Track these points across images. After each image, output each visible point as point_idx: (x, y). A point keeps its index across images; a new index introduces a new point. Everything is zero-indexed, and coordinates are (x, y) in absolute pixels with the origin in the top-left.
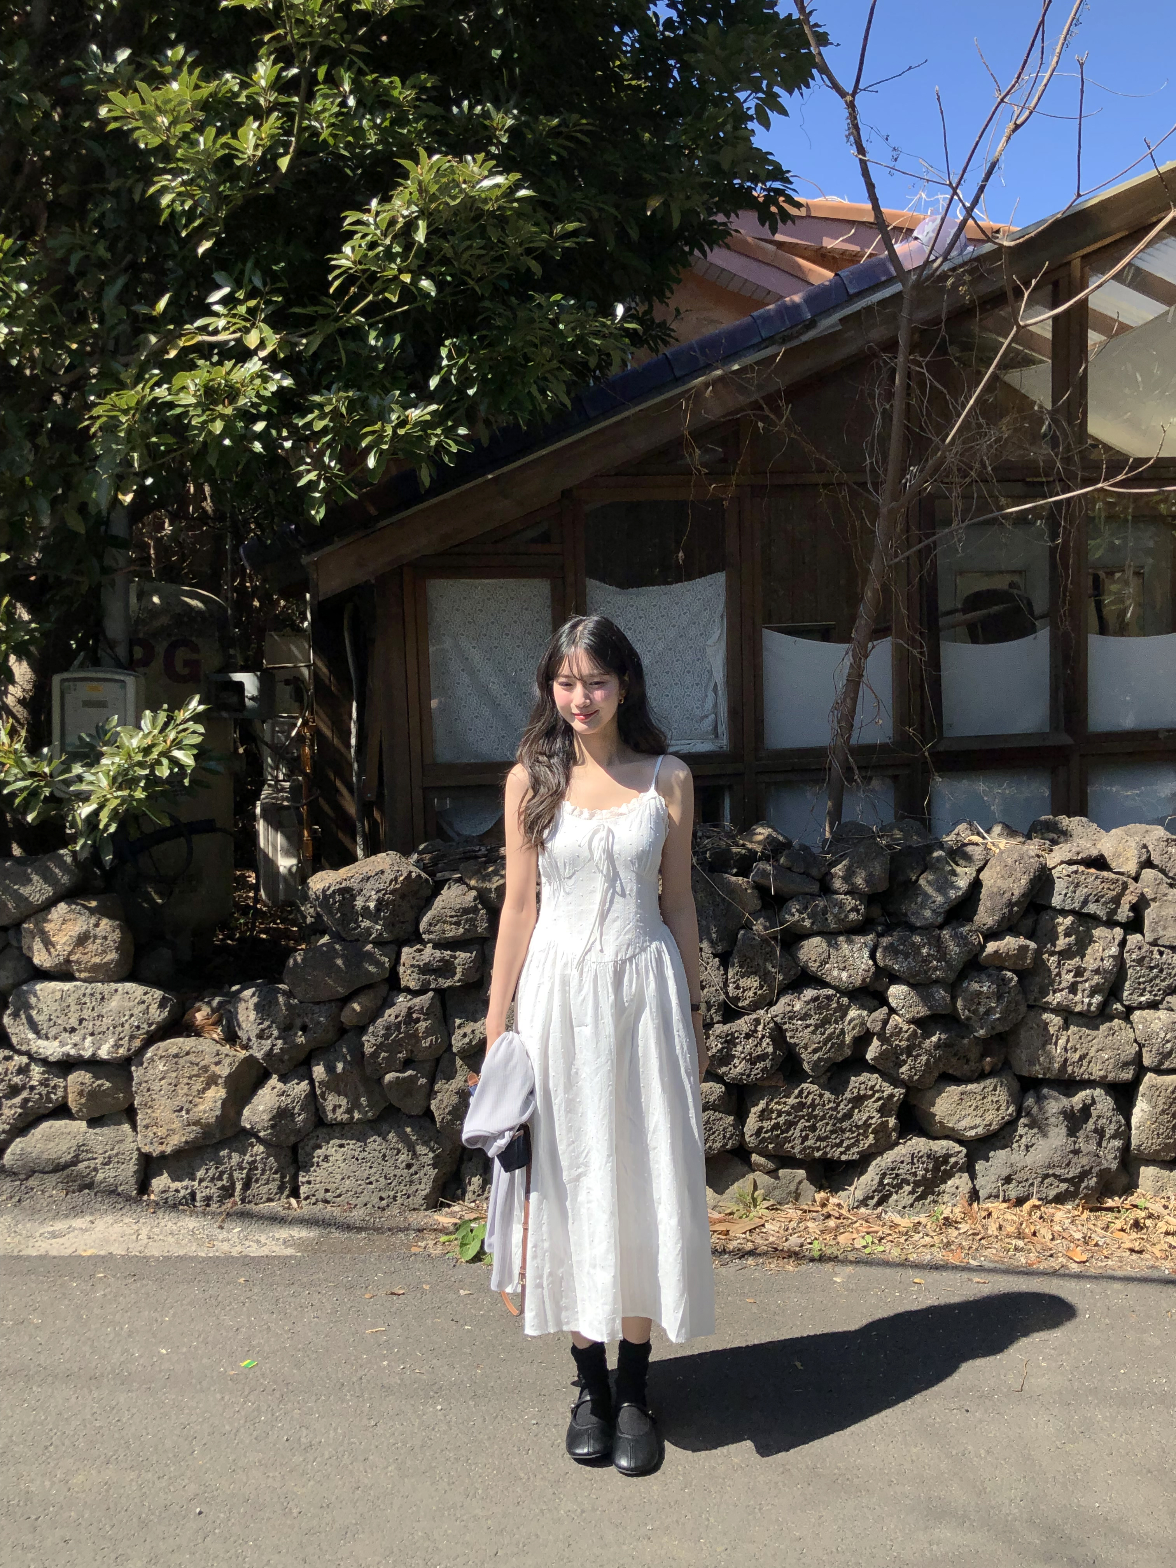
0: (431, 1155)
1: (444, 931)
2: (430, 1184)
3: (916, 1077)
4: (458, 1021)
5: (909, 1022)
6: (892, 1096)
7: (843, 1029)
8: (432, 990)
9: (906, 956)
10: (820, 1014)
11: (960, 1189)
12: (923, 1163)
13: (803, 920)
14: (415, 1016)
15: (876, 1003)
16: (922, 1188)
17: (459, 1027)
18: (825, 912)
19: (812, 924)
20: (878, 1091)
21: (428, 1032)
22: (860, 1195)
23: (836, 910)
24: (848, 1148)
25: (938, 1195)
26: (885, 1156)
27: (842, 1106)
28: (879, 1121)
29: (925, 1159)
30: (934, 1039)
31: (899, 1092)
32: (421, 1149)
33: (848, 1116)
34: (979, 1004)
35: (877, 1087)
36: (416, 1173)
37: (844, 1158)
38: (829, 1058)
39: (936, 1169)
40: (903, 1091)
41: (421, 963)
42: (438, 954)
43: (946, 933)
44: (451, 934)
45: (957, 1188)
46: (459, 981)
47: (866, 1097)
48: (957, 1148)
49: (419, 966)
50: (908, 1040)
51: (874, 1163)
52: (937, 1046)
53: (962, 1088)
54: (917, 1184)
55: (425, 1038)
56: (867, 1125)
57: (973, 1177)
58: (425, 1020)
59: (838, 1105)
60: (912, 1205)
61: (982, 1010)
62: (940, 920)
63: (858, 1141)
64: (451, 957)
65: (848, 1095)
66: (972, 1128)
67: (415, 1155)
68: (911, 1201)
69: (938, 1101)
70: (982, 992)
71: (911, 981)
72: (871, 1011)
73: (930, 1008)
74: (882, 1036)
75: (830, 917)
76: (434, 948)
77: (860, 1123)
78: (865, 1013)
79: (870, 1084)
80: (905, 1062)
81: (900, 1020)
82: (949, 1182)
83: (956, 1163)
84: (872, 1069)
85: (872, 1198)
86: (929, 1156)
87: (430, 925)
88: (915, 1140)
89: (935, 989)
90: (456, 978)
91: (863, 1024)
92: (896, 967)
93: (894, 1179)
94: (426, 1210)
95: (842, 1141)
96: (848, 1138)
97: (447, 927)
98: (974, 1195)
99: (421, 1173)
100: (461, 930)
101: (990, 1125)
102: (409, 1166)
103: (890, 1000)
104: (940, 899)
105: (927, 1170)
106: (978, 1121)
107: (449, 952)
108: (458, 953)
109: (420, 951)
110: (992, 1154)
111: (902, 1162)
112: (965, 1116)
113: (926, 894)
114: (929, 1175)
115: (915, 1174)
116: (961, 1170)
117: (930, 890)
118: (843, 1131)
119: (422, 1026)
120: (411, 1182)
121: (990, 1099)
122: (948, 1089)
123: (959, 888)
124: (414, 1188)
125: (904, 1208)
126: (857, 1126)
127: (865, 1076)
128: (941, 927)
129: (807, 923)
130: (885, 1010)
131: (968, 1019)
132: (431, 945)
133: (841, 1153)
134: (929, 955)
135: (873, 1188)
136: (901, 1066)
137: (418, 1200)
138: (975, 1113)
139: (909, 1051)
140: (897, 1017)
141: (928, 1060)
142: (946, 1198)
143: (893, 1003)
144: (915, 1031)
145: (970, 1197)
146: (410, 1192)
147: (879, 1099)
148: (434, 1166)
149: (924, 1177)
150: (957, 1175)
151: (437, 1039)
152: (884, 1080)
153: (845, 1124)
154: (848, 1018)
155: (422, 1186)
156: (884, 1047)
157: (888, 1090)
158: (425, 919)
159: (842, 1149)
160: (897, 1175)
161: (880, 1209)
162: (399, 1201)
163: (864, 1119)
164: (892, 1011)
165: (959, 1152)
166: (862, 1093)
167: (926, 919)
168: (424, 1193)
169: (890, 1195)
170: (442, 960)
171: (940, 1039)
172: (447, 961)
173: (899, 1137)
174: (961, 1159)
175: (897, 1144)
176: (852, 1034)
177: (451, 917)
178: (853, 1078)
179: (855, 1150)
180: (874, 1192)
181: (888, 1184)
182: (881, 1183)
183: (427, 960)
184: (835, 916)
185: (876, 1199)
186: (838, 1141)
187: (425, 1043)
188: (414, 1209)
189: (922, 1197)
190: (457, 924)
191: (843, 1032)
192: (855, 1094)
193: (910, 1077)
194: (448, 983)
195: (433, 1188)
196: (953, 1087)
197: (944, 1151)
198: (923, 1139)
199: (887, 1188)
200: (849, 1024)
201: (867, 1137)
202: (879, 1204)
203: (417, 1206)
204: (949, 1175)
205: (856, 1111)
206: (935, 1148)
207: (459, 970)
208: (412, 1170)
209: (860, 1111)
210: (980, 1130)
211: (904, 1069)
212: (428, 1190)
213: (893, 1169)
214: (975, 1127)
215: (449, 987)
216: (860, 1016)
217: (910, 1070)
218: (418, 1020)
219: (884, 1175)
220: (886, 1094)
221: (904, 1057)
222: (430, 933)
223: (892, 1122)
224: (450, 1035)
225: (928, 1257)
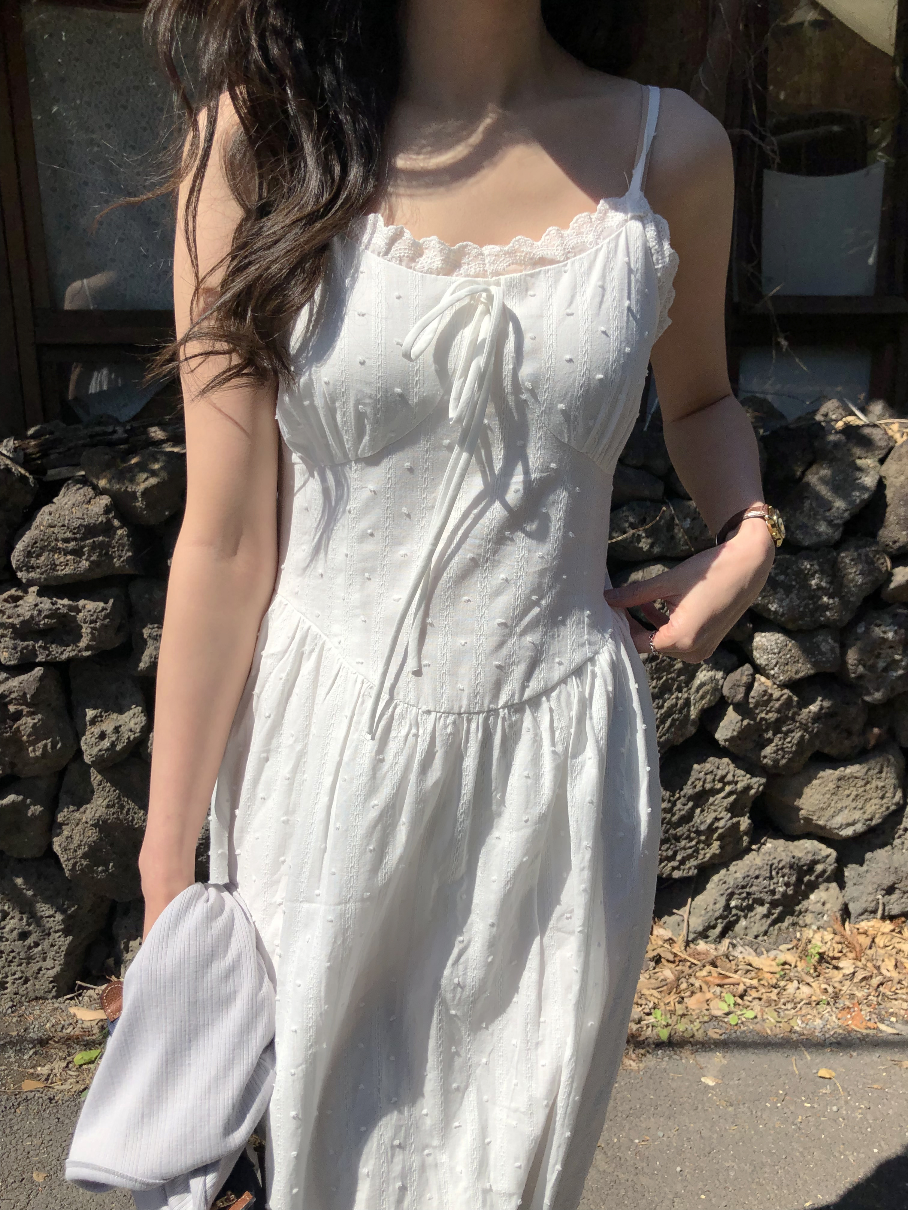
0: (59, 917)
1: (54, 567)
2: (61, 959)
3: (784, 762)
4: (90, 713)
5: (783, 686)
6: (748, 788)
7: (688, 700)
8: (40, 664)
9: (788, 590)
10: (659, 678)
11: (828, 906)
12: (783, 876)
13: (639, 539)
14: (12, 708)
15: (735, 659)
16: (780, 908)
17: (93, 722)
19: (652, 545)
20: (729, 783)
21: (38, 733)
22: (697, 923)
23: (688, 523)
24: (683, 862)
25: (798, 916)
26: (732, 868)
27: (679, 805)
28: (729, 823)
29: (786, 871)
30: (814, 708)
31: (757, 783)
32: (44, 909)
33: (688, 818)
34: (878, 656)
35: (729, 778)
36: (37, 945)
37: (676, 874)
38: (667, 741)
39: (799, 881)
40: (763, 780)
41: (17, 621)
42: (46, 604)
43: (846, 557)
44: (68, 570)
45: (824, 904)
46: (87, 648)
47: (714, 792)
48: (825, 851)
49: (13, 626)
50: (778, 711)
51: (715, 878)
52: (817, 718)
53: (840, 772)
54: (774, 904)
55: (33, 743)
56: (711, 829)
57: (842, 886)
58: (31, 714)
59: (674, 804)
60: (766, 933)
61: (881, 664)
62: (837, 535)
63: (697, 851)
64: (71, 608)
65: (688, 790)
66: (849, 825)
67: (35, 918)
68: (765, 928)
69: (808, 791)
70: (884, 640)
71: (790, 626)
72: (728, 671)
73: (814, 664)
74: (742, 708)
75: (679, 534)
76: (40, 594)
77: (703, 828)
78: (720, 675)
79: (720, 773)
80: (770, 741)
81: (769, 683)
82: (812, 897)
83: (824, 871)
84: (720, 751)
85: (714, 927)
86: (791, 867)
87: (29, 554)
88: (770, 845)
89: (820, 638)
90: (82, 644)
91: (717, 690)
92: (773, 607)
93: (743, 899)
94: (56, 997)
95: (675, 853)
96: (684, 848)
97: (59, 558)
98: (845, 913)
99: (46, 943)
100: (85, 564)
101: (871, 820)
102: (24, 936)
103: (756, 654)
104: (839, 504)
105: (787, 885)
106: (857, 815)
107: (66, 601)
108: (82, 603)
109: (15, 599)
110: (869, 855)
111: (757, 877)
112: (841, 810)
113: (818, 497)
114: (790, 892)
115: (773, 892)
116: (828, 880)
117: (824, 491)
118: (677, 839)
119: (27, 724)
120: (29, 959)
121: (874, 783)
122: (822, 774)
124: (34, 967)
125: (756, 937)
126: (698, 833)
127: (711, 763)
128: (838, 545)
129: (644, 544)
130: (747, 669)
131: (860, 677)
132: (35, 589)
133: (674, 869)
134: (819, 588)
135: (717, 914)
136: (763, 747)
137: (43, 983)
138: (854, 805)
139: (777, 726)
140: (763, 679)
141: (802, 737)
142: (809, 918)
143: (760, 658)
144: (790, 698)
145: (842, 916)
146: (29, 974)
147: (730, 794)
148: (66, 932)
149: (785, 894)
150: (822, 887)
151: (54, 746)
152: (738, 767)
153: (680, 831)
154: (697, 682)
155: (49, 963)
156: (745, 722)
157: (744, 779)
158: (20, 546)
159: (675, 864)
160: (749, 894)
161: (726, 942)
162: (10, 988)
163: (709, 821)
164: (758, 669)
165: (828, 856)
166: (708, 786)
167: (819, 534)
168: (52, 973)
169: (737, 921)
170: (54, 614)
171: (821, 708)
172: (65, 615)
173: (751, 843)
174: (830, 866)
175: (748, 850)
176: (699, 706)
177: (66, 541)
178: (696, 766)
179: (693, 862)
180: (717, 919)
181: (736, 907)
182: (727, 907)
183: (27, 615)
185: (719, 929)
186: (670, 853)
187: (35, 752)
188: (37, 998)
189: (780, 919)
190: (77, 553)
191: (687, 703)
192: (699, 788)
193: (776, 761)
194: (68, 653)
195: (66, 966)
196: (829, 772)
197: (810, 857)
198: (782, 841)
199: (734, 911)
200: (697, 691)
201: (709, 845)
202: (723, 935)
203: (41, 994)
204: (813, 887)
205: (698, 811)
206: (798, 854)
207: (86, 630)
208: (30, 941)
209: (702, 811)
210: (860, 827)
211: (768, 750)
212: (58, 969)
213: (743, 887)
214: (853, 824)
215: (69, 660)
216: (712, 679)
217: (776, 752)
218: (18, 715)
219: (731, 895)
220: (740, 786)
221: (770, 734)
222: (30, 568)
223: (745, 822)
224: (78, 735)
225: (818, 1022)
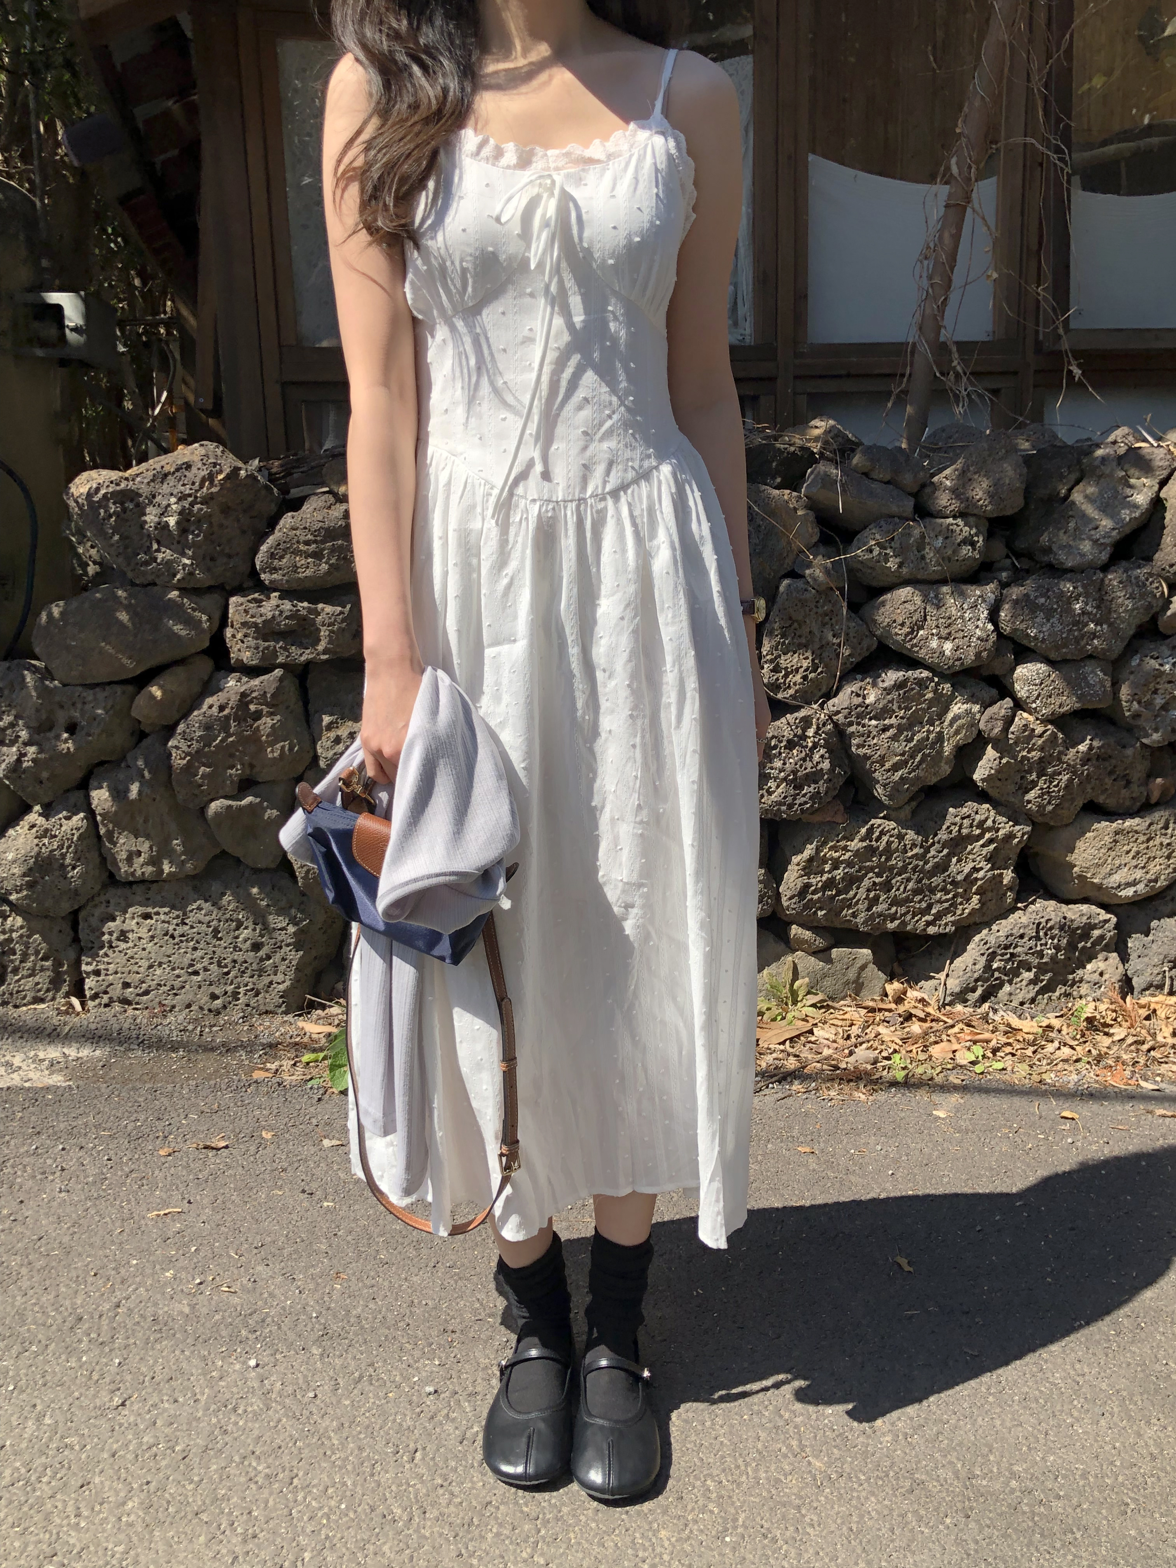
0: (291, 929)
1: (295, 568)
2: (291, 974)
3: (1050, 808)
4: (326, 719)
5: (1045, 721)
6: (1010, 836)
7: (940, 735)
8: (281, 666)
9: (1049, 614)
10: (907, 708)
11: (1106, 977)
12: (1053, 938)
13: (886, 558)
14: (252, 707)
15: (994, 692)
16: (1049, 975)
17: (329, 727)
18: (921, 545)
19: (900, 565)
20: (989, 830)
21: (276, 735)
22: (954, 985)
23: (939, 542)
24: (939, 916)
25: (1072, 986)
26: (995, 927)
27: (933, 852)
28: (990, 874)
29: (1056, 932)
30: (1082, 748)
31: (1021, 830)
32: (277, 921)
33: (942, 867)
34: (1155, 692)
35: (989, 823)
36: (269, 957)
37: (931, 930)
38: (917, 778)
39: (1072, 946)
40: (1028, 829)
41: (259, 620)
42: (287, 605)
43: (1113, 578)
44: (308, 573)
45: (1101, 974)
46: (325, 652)
47: (972, 839)
48: (1104, 915)
49: (255, 625)
50: (1042, 749)
51: (977, 938)
52: (1086, 759)
53: (1117, 824)
54: (1042, 969)
55: (272, 744)
56: (969, 880)
57: (1124, 958)
58: (271, 714)
59: (927, 851)
60: (1033, 1001)
61: (1159, 701)
62: (1104, 556)
63: (954, 905)
64: (310, 611)
65: (943, 835)
66: (1128, 885)
67: (266, 929)
68: (1032, 994)
69: (1080, 844)
70: (1162, 673)
71: (1053, 656)
72: (985, 706)
73: (1080, 698)
74: (1002, 745)
75: (929, 553)
76: (281, 598)
77: (960, 878)
78: (976, 708)
79: (978, 818)
80: (1034, 784)
81: (1031, 718)
82: (1089, 967)
83: (1102, 937)
84: (982, 796)
85: (974, 990)
86: (1062, 928)
87: (272, 556)
88: (1040, 904)
89: (1088, 669)
90: (320, 647)
91: (974, 724)
92: (1032, 632)
93: (1007, 961)
94: (286, 1013)
95: (930, 906)
96: (940, 902)
97: (300, 561)
98: (1126, 986)
99: (277, 957)
100: (324, 567)
101: (1156, 880)
102: (256, 947)
103: (1017, 687)
104: (1106, 523)
105: (1057, 948)
106: (1138, 874)
107: (305, 604)
108: (320, 606)
109: (258, 601)
110: (1154, 924)
111: (1022, 936)
112: (1119, 867)
113: (1084, 515)
114: (1061, 956)
115: (1041, 954)
116: (1107, 949)
117: (1090, 510)
118: (933, 891)
119: (266, 723)
120: (261, 972)
121: (1158, 841)
122: (1096, 826)
123: (1136, 506)
124: (266, 980)
125: (1022, 1004)
126: (954, 883)
127: (970, 807)
128: (1105, 568)
129: (892, 564)
130: (1008, 702)
131: (1137, 716)
132: (277, 594)
133: (928, 924)
134: (1084, 612)
135: (976, 975)
136: (1027, 791)
137: (272, 998)
138: (1134, 862)
139: (1041, 766)
140: (1025, 715)
141: (1070, 780)
142: (1084, 989)
143: (1021, 690)
144: (1054, 736)
145: (1121, 987)
146: (260, 986)
147: (991, 841)
148: (297, 946)
149: (1053, 958)
150: (1101, 956)
151: (291, 749)
152: (999, 813)
153: (936, 880)
154: (950, 715)
155: (280, 977)
156: (1004, 761)
157: (1006, 827)
158: (264, 548)
159: (929, 918)
160: (1013, 955)
161: (986, 1006)
162: (243, 1000)
163: (967, 870)
164: (1019, 705)
165: (1106, 921)
166: (965, 831)
167: (1083, 555)
168: (282, 987)
169: (1001, 986)
170: (294, 616)
171: (1091, 748)
172: (305, 619)
173: (1017, 900)
174: (1110, 934)
175: (1013, 909)
176: (954, 741)
177: (307, 543)
178: (951, 809)
179: (950, 918)
180: (976, 980)
181: (998, 969)
182: (988, 967)
183: (269, 615)
184: (938, 551)
185: (979, 991)
186: (924, 905)
187: (273, 753)
188: (267, 1012)
189: (1049, 988)
190: (317, 555)
191: (940, 737)
192: (954, 834)
193: (1041, 807)
194: (307, 655)
195: (297, 981)
196: (1104, 824)
197: (1084, 920)
198: (1053, 903)
199: (996, 974)
200: (951, 724)
201: (968, 900)
202: (983, 999)
203: (271, 1008)
204: (1090, 956)
205: (954, 860)
206: (1070, 915)
207: (324, 633)
208: (262, 953)
209: (959, 861)
210: (1140, 887)
211: (1032, 795)
212: (288, 983)
213: (1007, 947)
214: (1134, 883)
215: (308, 663)
216: (968, 712)
217: (1041, 796)
218: (258, 715)
219: (992, 956)
220: (1001, 833)
221: (1034, 776)
222: (275, 570)
223: (1008, 876)
224: (314, 743)
225: (1074, 1077)
